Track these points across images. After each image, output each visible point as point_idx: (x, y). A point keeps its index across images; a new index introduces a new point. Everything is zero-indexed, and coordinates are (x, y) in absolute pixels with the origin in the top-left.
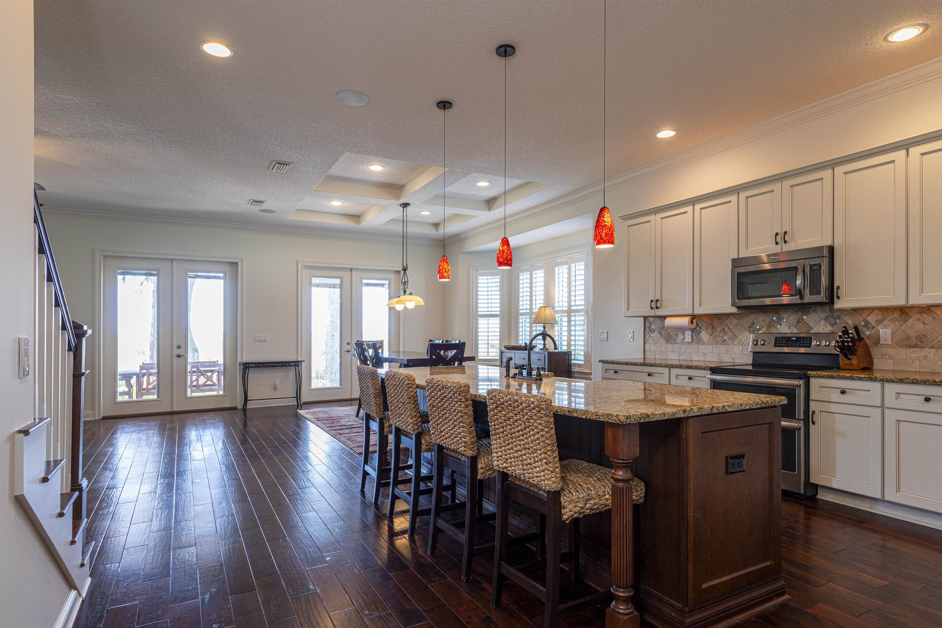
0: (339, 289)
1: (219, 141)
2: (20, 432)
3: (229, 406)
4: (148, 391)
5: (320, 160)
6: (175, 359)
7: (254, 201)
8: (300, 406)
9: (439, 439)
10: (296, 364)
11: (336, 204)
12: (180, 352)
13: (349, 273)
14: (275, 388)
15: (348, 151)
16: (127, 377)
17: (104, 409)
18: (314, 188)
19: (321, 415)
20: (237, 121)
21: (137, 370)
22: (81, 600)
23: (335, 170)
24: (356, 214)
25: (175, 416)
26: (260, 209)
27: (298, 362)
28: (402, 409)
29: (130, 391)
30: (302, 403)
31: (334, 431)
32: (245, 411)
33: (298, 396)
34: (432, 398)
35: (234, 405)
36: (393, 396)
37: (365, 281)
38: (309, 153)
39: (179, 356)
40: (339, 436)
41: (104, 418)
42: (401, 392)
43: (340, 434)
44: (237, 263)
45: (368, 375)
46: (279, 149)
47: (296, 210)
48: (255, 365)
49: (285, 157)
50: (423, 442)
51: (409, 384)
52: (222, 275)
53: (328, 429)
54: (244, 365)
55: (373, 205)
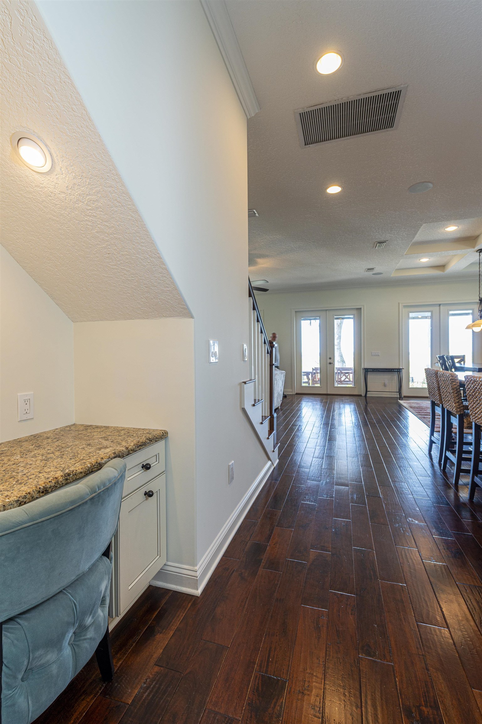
0: (430, 320)
1: (343, 239)
2: (243, 382)
3: (357, 394)
4: (316, 382)
5: (406, 234)
6: (328, 365)
7: (368, 269)
8: (401, 398)
9: (474, 419)
10: (399, 370)
11: (425, 260)
12: (331, 361)
13: (438, 308)
14: (385, 385)
15: (425, 223)
16: (307, 374)
17: (296, 390)
18: (405, 253)
19: (414, 405)
20: (351, 225)
21: (311, 371)
22: (273, 467)
23: (418, 237)
24: (441, 265)
25: (329, 397)
26: (372, 273)
27: (400, 369)
28: (449, 397)
29: (308, 381)
30: (403, 396)
31: (421, 416)
32: (366, 398)
33: (400, 391)
34: (469, 389)
35: (360, 394)
36: (444, 388)
37: (451, 312)
38: (398, 231)
39: (330, 363)
40: (423, 419)
41: (297, 394)
42: (448, 385)
43: (424, 418)
44: (361, 308)
45: (433, 374)
46: (378, 234)
47: (396, 270)
48: (372, 370)
49: (382, 238)
50: (465, 421)
51: (453, 379)
52: (352, 316)
53: (416, 414)
54: (365, 370)
55: (455, 255)
